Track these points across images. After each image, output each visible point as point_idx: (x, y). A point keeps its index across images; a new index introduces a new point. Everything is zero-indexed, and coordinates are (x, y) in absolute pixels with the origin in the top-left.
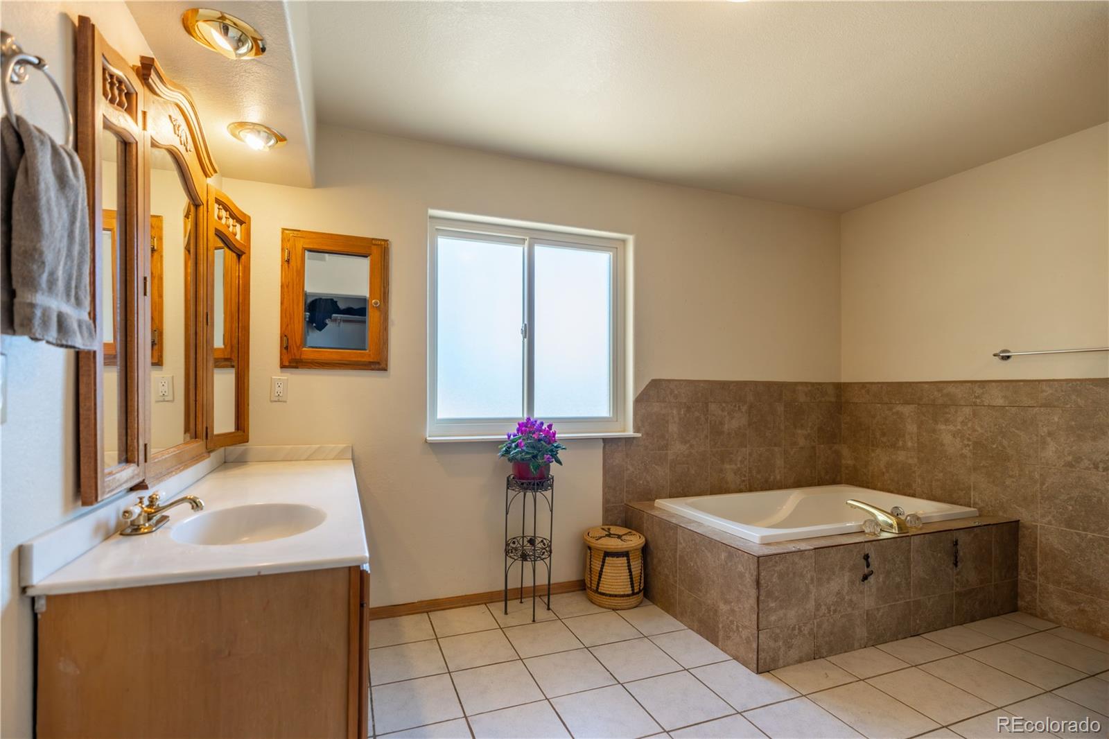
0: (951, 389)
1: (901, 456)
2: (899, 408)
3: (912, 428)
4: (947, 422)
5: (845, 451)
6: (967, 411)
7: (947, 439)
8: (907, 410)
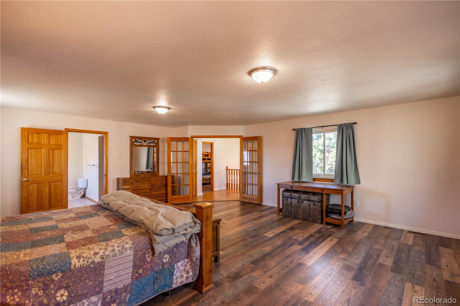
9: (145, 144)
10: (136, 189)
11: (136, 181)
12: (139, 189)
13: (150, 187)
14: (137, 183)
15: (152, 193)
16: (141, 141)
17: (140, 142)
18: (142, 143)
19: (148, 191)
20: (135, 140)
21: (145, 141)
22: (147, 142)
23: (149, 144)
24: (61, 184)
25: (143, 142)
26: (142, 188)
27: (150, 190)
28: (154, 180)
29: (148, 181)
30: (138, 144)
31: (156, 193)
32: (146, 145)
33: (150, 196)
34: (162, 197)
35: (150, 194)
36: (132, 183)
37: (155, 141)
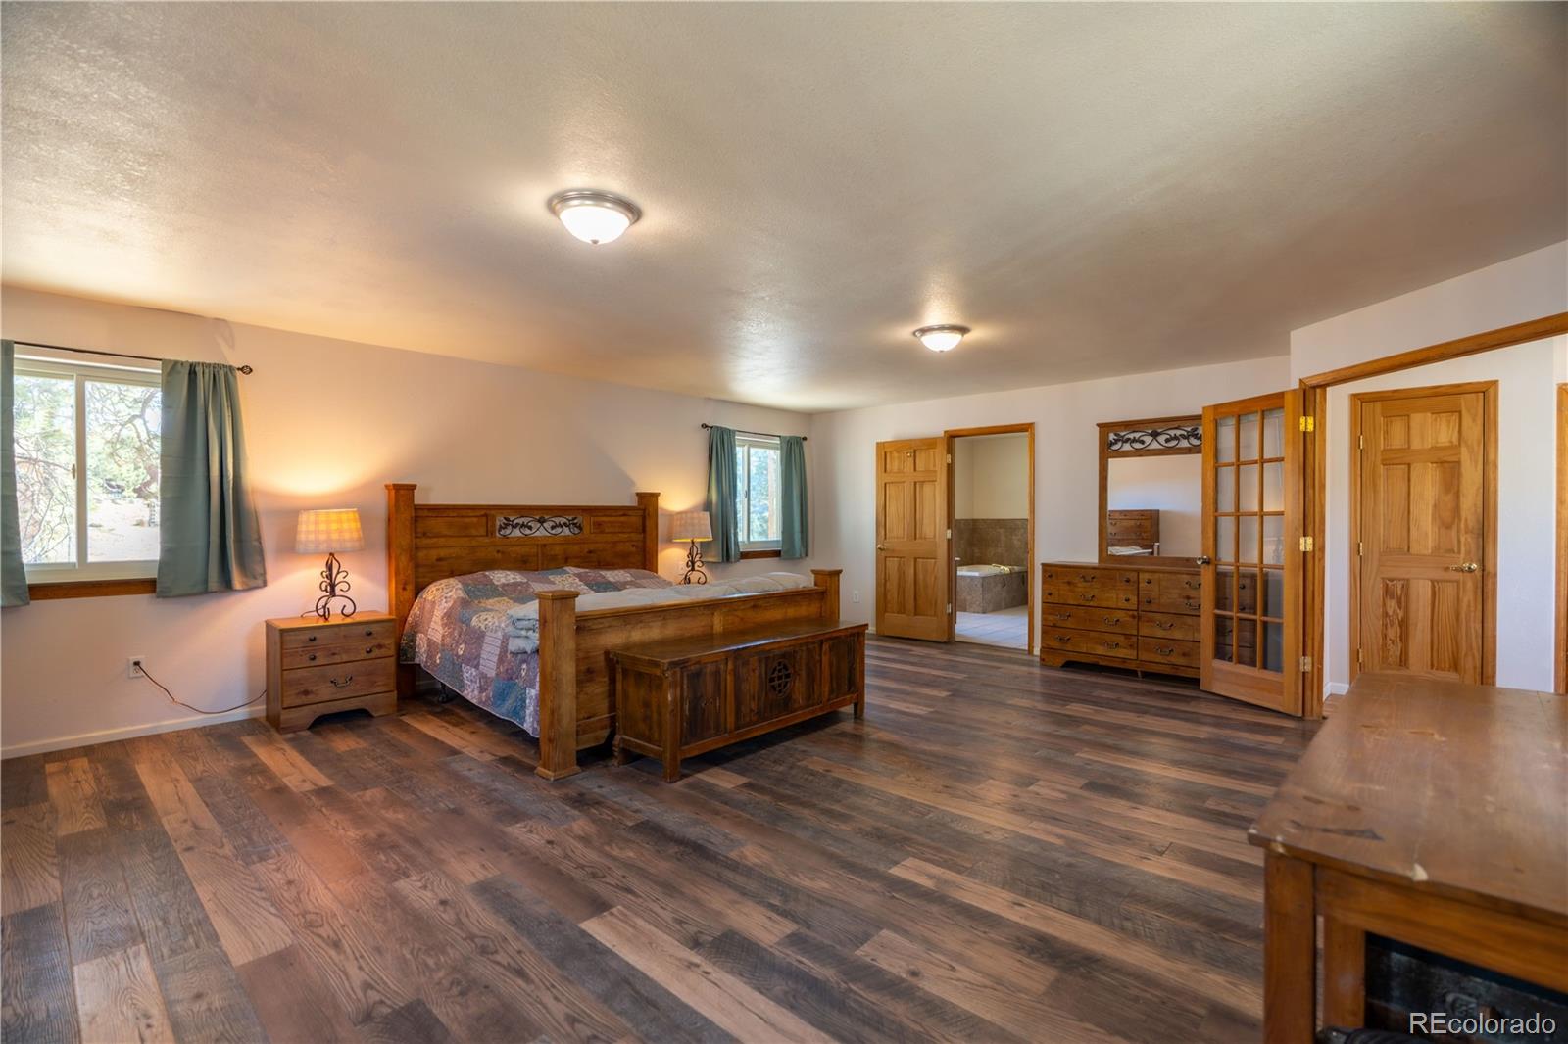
0: (1018, 522)
1: (999, 550)
2: (998, 530)
3: (1003, 538)
4: (1016, 535)
5: (976, 551)
6: (1022, 530)
7: (1016, 542)
8: (1001, 531)
9: (1155, 445)
10: (1083, 603)
11: (1083, 577)
12: (1091, 604)
13: (1135, 607)
14: (1085, 584)
15: (1145, 630)
16: (1137, 435)
17: (1134, 440)
18: (1143, 442)
19: (1127, 619)
20: (1116, 435)
21: (1155, 435)
22: (1162, 438)
23: (1173, 443)
24: (935, 563)
25: (1148, 439)
26: (1105, 604)
27: (1133, 617)
28: (1149, 582)
29: (1128, 581)
30: (1127, 447)
31: (1160, 633)
32: (1161, 447)
33: (1134, 639)
34: (1184, 655)
35: (1135, 632)
36: (1069, 583)
37: (1196, 429)
